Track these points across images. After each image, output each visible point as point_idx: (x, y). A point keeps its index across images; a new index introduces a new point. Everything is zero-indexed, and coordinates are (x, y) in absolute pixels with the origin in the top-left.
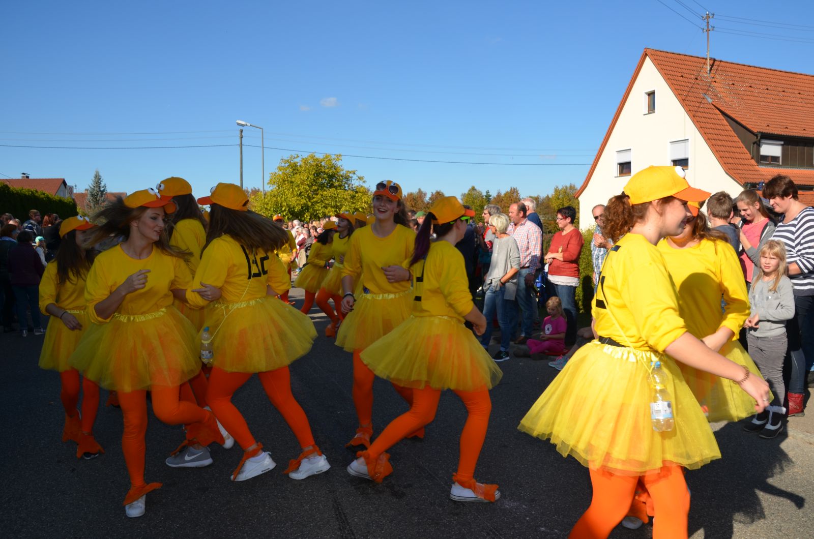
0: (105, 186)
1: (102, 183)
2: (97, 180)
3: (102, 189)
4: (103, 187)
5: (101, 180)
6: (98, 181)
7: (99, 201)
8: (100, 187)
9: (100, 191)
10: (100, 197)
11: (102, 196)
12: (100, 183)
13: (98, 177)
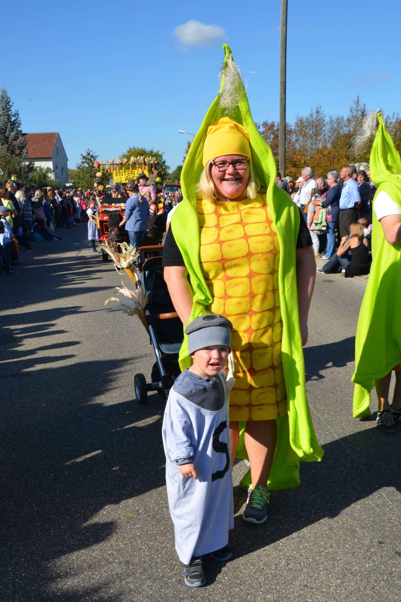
0: (17, 114)
1: (11, 109)
2: (4, 105)
3: (13, 119)
4: (14, 116)
5: (11, 104)
6: (6, 106)
7: (8, 138)
8: (9, 115)
9: (10, 122)
10: (10, 132)
11: (12, 130)
12: (9, 110)
13: (4, 99)
